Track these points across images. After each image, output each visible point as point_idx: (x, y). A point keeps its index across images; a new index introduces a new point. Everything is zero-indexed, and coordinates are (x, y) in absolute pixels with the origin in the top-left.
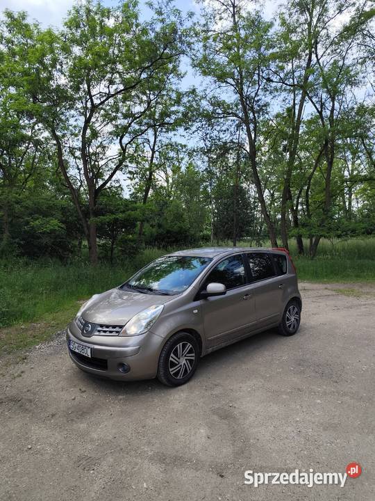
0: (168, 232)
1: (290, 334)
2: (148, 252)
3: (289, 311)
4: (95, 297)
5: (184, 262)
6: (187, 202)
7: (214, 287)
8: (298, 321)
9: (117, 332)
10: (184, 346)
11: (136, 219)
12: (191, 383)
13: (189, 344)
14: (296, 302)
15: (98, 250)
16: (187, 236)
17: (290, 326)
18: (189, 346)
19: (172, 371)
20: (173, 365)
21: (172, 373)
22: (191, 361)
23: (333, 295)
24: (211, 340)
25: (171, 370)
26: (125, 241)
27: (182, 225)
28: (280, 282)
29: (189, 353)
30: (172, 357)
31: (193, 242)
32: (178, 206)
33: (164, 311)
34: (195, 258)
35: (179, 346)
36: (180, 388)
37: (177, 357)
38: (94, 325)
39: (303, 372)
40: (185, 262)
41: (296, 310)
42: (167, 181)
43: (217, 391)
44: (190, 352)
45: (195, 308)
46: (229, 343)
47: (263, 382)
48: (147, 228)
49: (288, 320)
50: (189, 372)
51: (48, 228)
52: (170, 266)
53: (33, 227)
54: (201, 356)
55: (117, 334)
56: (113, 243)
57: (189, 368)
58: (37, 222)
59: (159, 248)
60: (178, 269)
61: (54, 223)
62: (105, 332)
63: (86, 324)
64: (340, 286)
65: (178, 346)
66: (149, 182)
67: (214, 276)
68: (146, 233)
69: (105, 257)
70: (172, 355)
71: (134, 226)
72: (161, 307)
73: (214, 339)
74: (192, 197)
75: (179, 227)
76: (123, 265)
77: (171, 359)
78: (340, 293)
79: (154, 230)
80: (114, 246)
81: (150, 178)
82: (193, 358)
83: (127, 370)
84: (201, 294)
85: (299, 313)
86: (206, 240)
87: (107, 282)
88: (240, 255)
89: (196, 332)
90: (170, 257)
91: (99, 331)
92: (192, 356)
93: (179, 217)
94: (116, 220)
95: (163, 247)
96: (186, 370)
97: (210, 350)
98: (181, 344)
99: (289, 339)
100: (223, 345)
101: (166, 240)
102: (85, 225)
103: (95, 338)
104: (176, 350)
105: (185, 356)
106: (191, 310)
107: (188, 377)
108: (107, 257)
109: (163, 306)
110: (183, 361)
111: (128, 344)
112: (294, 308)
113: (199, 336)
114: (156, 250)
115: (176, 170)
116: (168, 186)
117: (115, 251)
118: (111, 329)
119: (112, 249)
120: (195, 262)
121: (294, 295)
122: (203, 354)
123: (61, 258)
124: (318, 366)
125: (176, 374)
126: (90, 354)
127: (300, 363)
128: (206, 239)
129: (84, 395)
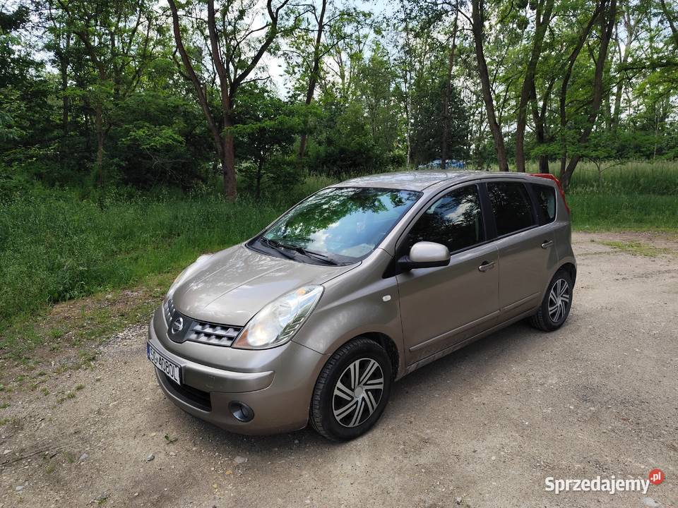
0: (342, 151)
1: (551, 328)
2: (310, 180)
3: (555, 289)
4: (203, 261)
5: (364, 199)
6: (371, 107)
7: (424, 250)
8: (567, 305)
9: (230, 338)
10: (363, 366)
11: (292, 130)
12: (377, 433)
13: (373, 361)
14: (568, 272)
15: (237, 176)
16: (370, 158)
17: (553, 315)
18: (373, 365)
19: (339, 414)
20: (341, 402)
21: (338, 419)
22: (375, 392)
23: (609, 253)
24: (416, 351)
25: (336, 413)
26: (277, 165)
27: (362, 140)
28: (544, 238)
29: (371, 378)
30: (340, 389)
31: (378, 166)
32: (357, 113)
33: (323, 300)
34: (384, 190)
35: (354, 367)
36: (353, 443)
37: (349, 387)
38: (189, 321)
39: (595, 417)
40: (367, 199)
41: (566, 285)
42: (343, 77)
43: (427, 457)
44: (375, 375)
45: (385, 292)
46: (447, 351)
47: (519, 438)
48: (312, 146)
49: (552, 303)
50: (371, 411)
51: (158, 141)
52: (344, 204)
53: (135, 140)
54: (396, 380)
55: (229, 343)
56: (260, 167)
57: (373, 405)
58: (140, 132)
59: (328, 176)
60: (356, 210)
61: (167, 135)
62: (219, 337)
63: (176, 316)
64: (615, 237)
65: (351, 366)
66: (314, 73)
67: (425, 227)
68: (309, 153)
69: (249, 188)
70: (339, 384)
71: (292, 141)
72: (318, 291)
73: (421, 349)
74: (378, 101)
75: (358, 144)
76: (274, 200)
77: (336, 392)
78: (618, 249)
79: (322, 148)
80: (263, 171)
81: (317, 67)
82: (381, 387)
83: (248, 416)
84: (397, 263)
85: (569, 292)
86: (397, 164)
87: (249, 226)
88: (474, 186)
89: (387, 338)
90: (341, 188)
91: (198, 333)
92: (379, 383)
93: (358, 128)
94: (262, 130)
95: (335, 173)
96: (366, 410)
97: (413, 367)
98: (357, 362)
99: (551, 336)
100: (438, 355)
101: (338, 163)
102: (217, 138)
103: (190, 346)
104: (348, 374)
105: (365, 384)
106: (377, 297)
107: (369, 422)
108: (253, 188)
109: (321, 289)
110: (360, 394)
111: (250, 365)
112: (563, 283)
113: (393, 345)
114: (323, 178)
115: (356, 57)
116: (343, 84)
117: (265, 179)
118: (219, 332)
119: (259, 177)
120: (385, 199)
121: (566, 260)
122: (400, 375)
123: (186, 189)
124: (622, 403)
125: (348, 418)
126: (178, 378)
127: (586, 394)
128: (398, 162)
129: (172, 450)
